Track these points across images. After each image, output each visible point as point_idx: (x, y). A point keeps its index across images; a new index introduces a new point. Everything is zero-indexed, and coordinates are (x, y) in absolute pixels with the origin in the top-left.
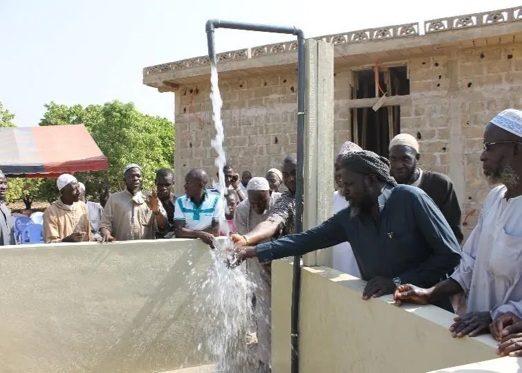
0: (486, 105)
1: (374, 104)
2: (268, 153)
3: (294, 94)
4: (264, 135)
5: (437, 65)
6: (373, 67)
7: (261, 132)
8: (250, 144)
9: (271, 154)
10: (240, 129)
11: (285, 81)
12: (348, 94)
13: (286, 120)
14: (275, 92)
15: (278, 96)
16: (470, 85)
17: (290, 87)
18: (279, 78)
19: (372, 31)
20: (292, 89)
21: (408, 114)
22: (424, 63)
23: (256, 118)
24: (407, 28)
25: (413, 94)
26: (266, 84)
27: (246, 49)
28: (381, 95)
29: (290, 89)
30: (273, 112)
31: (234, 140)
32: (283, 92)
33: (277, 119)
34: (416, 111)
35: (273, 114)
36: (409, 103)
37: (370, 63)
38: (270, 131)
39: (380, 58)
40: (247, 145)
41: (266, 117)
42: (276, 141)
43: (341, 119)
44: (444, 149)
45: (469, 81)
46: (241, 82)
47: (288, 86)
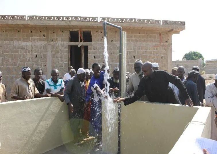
0: (117, 48)
1: (78, 44)
2: (32, 61)
3: (45, 37)
4: (31, 54)
5: (101, 33)
6: (78, 30)
7: (29, 52)
8: (23, 57)
9: (34, 62)
10: (18, 50)
11: (41, 32)
12: (68, 40)
13: (41, 48)
14: (36, 36)
15: (37, 38)
16: (112, 41)
17: (43, 34)
18: (38, 30)
19: (80, 17)
20: (44, 35)
21: (91, 49)
22: (97, 31)
23: (27, 46)
24: (94, 18)
25: (93, 42)
26: (31, 32)
27: (25, 16)
28: (81, 41)
29: (43, 35)
30: (35, 44)
31: (15, 55)
32: (40, 36)
33: (37, 47)
34: (94, 48)
35: (35, 45)
36: (91, 45)
37: (78, 29)
38: (33, 52)
39: (81, 28)
40: (22, 58)
41: (31, 46)
42: (36, 56)
43: (65, 49)
44: (103, 62)
45: (112, 39)
46: (19, 29)
47: (42, 34)
